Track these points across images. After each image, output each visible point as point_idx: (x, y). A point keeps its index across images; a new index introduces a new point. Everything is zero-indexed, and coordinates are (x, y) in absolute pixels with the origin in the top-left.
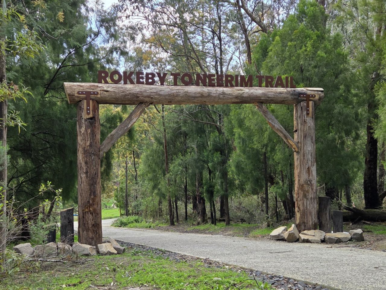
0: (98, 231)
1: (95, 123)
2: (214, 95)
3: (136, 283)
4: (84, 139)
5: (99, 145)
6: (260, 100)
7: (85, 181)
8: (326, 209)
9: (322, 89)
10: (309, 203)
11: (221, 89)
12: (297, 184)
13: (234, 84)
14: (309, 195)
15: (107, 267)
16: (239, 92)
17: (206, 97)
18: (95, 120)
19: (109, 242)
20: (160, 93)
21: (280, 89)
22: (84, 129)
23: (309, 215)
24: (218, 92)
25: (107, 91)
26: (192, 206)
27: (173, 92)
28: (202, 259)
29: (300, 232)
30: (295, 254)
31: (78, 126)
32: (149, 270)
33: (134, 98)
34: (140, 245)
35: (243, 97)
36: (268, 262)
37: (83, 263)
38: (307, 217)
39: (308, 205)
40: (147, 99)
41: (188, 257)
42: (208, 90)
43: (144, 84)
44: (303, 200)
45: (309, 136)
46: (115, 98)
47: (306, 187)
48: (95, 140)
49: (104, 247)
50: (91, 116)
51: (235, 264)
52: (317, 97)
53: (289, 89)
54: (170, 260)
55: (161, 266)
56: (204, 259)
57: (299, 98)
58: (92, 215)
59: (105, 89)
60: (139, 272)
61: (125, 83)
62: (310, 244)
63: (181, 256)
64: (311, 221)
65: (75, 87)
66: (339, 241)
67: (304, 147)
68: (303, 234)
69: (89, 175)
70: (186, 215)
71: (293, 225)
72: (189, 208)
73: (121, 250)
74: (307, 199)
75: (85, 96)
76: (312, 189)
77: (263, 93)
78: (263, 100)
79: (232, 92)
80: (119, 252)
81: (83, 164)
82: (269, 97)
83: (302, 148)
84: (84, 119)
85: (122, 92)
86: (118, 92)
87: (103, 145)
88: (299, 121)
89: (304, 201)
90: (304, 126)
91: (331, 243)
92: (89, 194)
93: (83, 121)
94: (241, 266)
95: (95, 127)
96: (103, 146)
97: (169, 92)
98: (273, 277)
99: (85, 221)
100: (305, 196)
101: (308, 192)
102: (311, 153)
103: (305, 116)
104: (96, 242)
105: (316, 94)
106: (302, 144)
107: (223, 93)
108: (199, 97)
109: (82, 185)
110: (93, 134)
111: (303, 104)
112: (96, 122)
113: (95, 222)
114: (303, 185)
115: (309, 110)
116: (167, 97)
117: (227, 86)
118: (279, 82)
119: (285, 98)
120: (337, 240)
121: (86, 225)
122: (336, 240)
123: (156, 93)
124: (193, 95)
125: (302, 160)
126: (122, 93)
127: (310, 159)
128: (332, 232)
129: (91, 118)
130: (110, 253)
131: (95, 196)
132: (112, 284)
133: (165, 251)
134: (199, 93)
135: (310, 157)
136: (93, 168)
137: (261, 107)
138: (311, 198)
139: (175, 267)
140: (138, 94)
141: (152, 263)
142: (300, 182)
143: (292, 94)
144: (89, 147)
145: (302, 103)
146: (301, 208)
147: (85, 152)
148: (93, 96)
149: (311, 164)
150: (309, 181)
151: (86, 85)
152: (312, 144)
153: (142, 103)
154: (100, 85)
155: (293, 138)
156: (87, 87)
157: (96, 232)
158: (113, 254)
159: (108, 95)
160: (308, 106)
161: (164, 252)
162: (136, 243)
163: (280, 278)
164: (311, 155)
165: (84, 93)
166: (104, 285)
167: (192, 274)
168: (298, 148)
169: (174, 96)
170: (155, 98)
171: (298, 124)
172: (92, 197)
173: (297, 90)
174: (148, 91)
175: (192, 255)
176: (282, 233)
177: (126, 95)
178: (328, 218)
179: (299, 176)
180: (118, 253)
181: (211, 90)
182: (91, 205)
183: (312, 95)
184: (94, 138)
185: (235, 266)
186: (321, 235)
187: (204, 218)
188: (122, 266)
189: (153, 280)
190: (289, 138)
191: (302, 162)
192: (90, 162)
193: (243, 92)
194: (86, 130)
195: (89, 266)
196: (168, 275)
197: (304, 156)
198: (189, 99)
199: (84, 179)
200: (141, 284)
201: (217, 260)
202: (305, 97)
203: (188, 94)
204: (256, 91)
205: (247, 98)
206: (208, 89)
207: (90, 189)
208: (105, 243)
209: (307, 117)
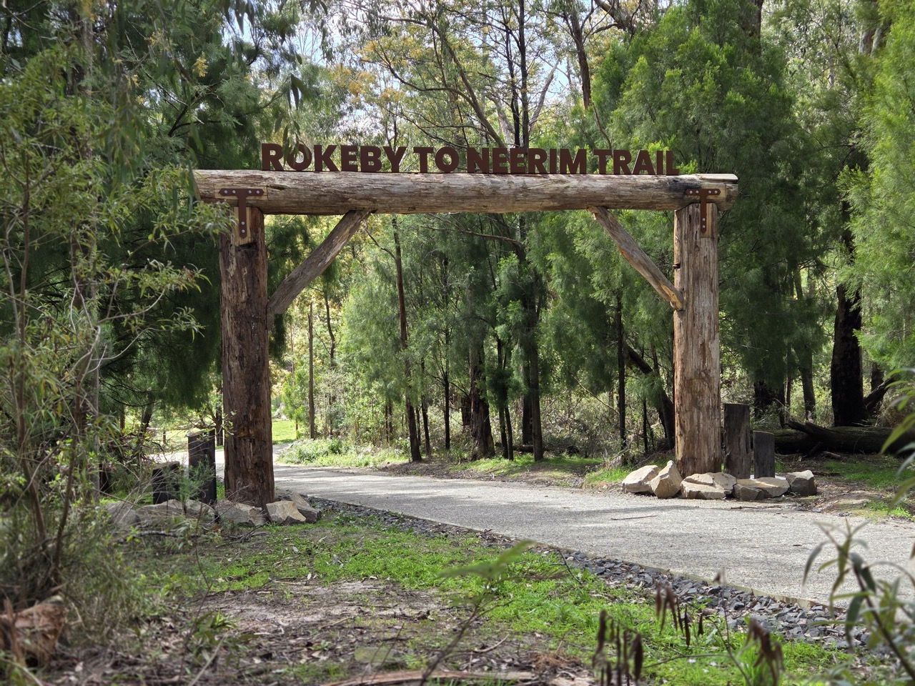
0: (265, 478)
1: (258, 255)
2: (506, 193)
3: (354, 574)
4: (235, 289)
5: (265, 300)
6: (603, 201)
7: (238, 375)
8: (740, 430)
9: (733, 177)
10: (704, 418)
11: (518, 180)
12: (679, 377)
13: (547, 169)
14: (703, 401)
15: (294, 548)
16: (556, 185)
17: (488, 197)
18: (257, 249)
19: (287, 498)
20: (392, 190)
21: (645, 178)
22: (235, 268)
23: (702, 442)
24: (513, 187)
25: (281, 188)
26: (461, 418)
27: (419, 187)
28: (477, 532)
29: (683, 476)
30: (660, 522)
31: (221, 262)
32: (376, 551)
33: (336, 201)
34: (350, 505)
35: (566, 196)
36: (604, 537)
37: (246, 541)
38: (698, 446)
39: (701, 421)
40: (363, 204)
41: (450, 529)
42: (492, 182)
43: (357, 171)
44: (690, 410)
45: (705, 276)
46: (297, 202)
47: (697, 385)
48: (258, 291)
49: (280, 510)
50: (248, 239)
51: (540, 540)
52: (723, 195)
53: (664, 178)
54: (415, 534)
55: (399, 545)
56: (481, 532)
57: (686, 196)
58: (254, 444)
59: (277, 183)
60: (358, 556)
61: (318, 169)
62: (703, 501)
63: (436, 527)
64: (706, 455)
65: (215, 180)
66: (763, 496)
67: (693, 301)
68: (688, 481)
69: (246, 363)
70: (448, 439)
71: (670, 463)
72: (455, 422)
73: (314, 515)
74: (699, 409)
75: (235, 198)
76: (710, 389)
77: (608, 188)
78: (609, 201)
79: (542, 187)
80: (311, 518)
81: (234, 339)
82: (620, 196)
83: (691, 303)
84: (233, 247)
85: (312, 188)
86: (305, 190)
87: (274, 300)
88: (685, 246)
89: (693, 413)
90: (695, 256)
91: (746, 499)
92: (247, 401)
93: (233, 251)
94: (550, 544)
95: (257, 262)
96: (275, 303)
97: (409, 187)
98: (604, 562)
99: (239, 457)
100: (695, 403)
101: (701, 393)
102: (710, 313)
103: (698, 235)
104: (261, 499)
105: (720, 189)
106: (691, 295)
107: (525, 189)
108: (473, 197)
109: (232, 383)
110: (253, 277)
111: (693, 210)
112: (260, 253)
113: (259, 457)
114: (691, 379)
115: (704, 223)
116: (406, 199)
117: (532, 173)
118: (644, 164)
119: (654, 197)
120: (760, 492)
121: (242, 465)
122: (756, 494)
123: (384, 189)
124: (461, 193)
125: (690, 328)
126: (311, 192)
127: (707, 325)
128: (752, 477)
129: (249, 245)
130: (292, 522)
131: (259, 405)
132: (309, 576)
133: (405, 516)
134: (473, 189)
135: (706, 321)
136: (253, 348)
137: (603, 216)
138: (708, 408)
139: (426, 545)
140: (345, 192)
141: (381, 540)
142: (685, 373)
143: (670, 189)
144: (245, 305)
145: (691, 207)
146: (688, 428)
147: (238, 315)
148: (252, 198)
149: (709, 336)
150: (703, 371)
151: (237, 175)
152: (712, 295)
153: (354, 212)
154: (266, 174)
155: (673, 283)
156: (239, 180)
157: (262, 478)
158: (298, 522)
159: (284, 197)
160: (704, 214)
161: (401, 519)
162: (342, 501)
163: (616, 563)
164: (710, 318)
165: (234, 192)
166: (294, 579)
167: (458, 557)
168: (682, 302)
169: (420, 195)
170: (382, 202)
171: (681, 251)
172: (253, 407)
173: (681, 179)
174: (365, 187)
175: (459, 525)
176: (647, 478)
177: (321, 195)
178: (743, 446)
179: (684, 361)
180: (308, 521)
181: (499, 183)
182: (250, 424)
183: (713, 190)
184: (256, 286)
185: (541, 544)
186: (727, 482)
187: (487, 445)
188: (323, 545)
189: (385, 569)
190: (664, 281)
191: (689, 332)
192: (248, 336)
193: (565, 185)
194: (239, 269)
195: (260, 546)
196: (413, 559)
197: (694, 319)
198: (452, 203)
199: (235, 371)
200: (364, 575)
201: (508, 533)
202: (697, 194)
203: (449, 192)
204: (592, 183)
205: (575, 198)
206: (493, 179)
207: (249, 392)
208: (280, 500)
209: (701, 237)
